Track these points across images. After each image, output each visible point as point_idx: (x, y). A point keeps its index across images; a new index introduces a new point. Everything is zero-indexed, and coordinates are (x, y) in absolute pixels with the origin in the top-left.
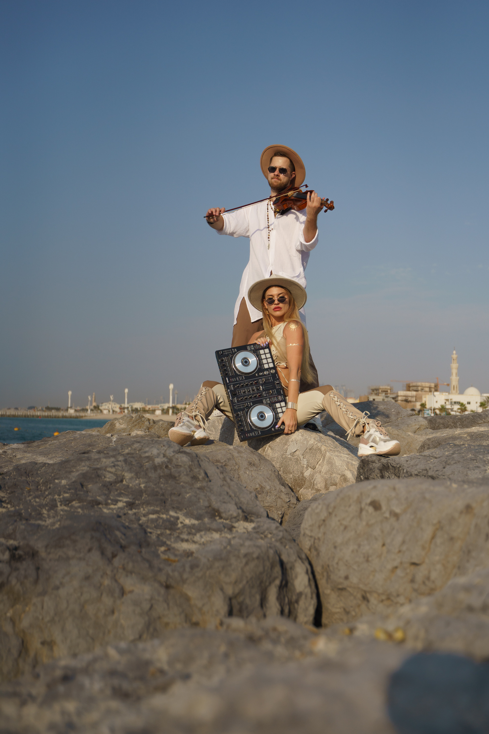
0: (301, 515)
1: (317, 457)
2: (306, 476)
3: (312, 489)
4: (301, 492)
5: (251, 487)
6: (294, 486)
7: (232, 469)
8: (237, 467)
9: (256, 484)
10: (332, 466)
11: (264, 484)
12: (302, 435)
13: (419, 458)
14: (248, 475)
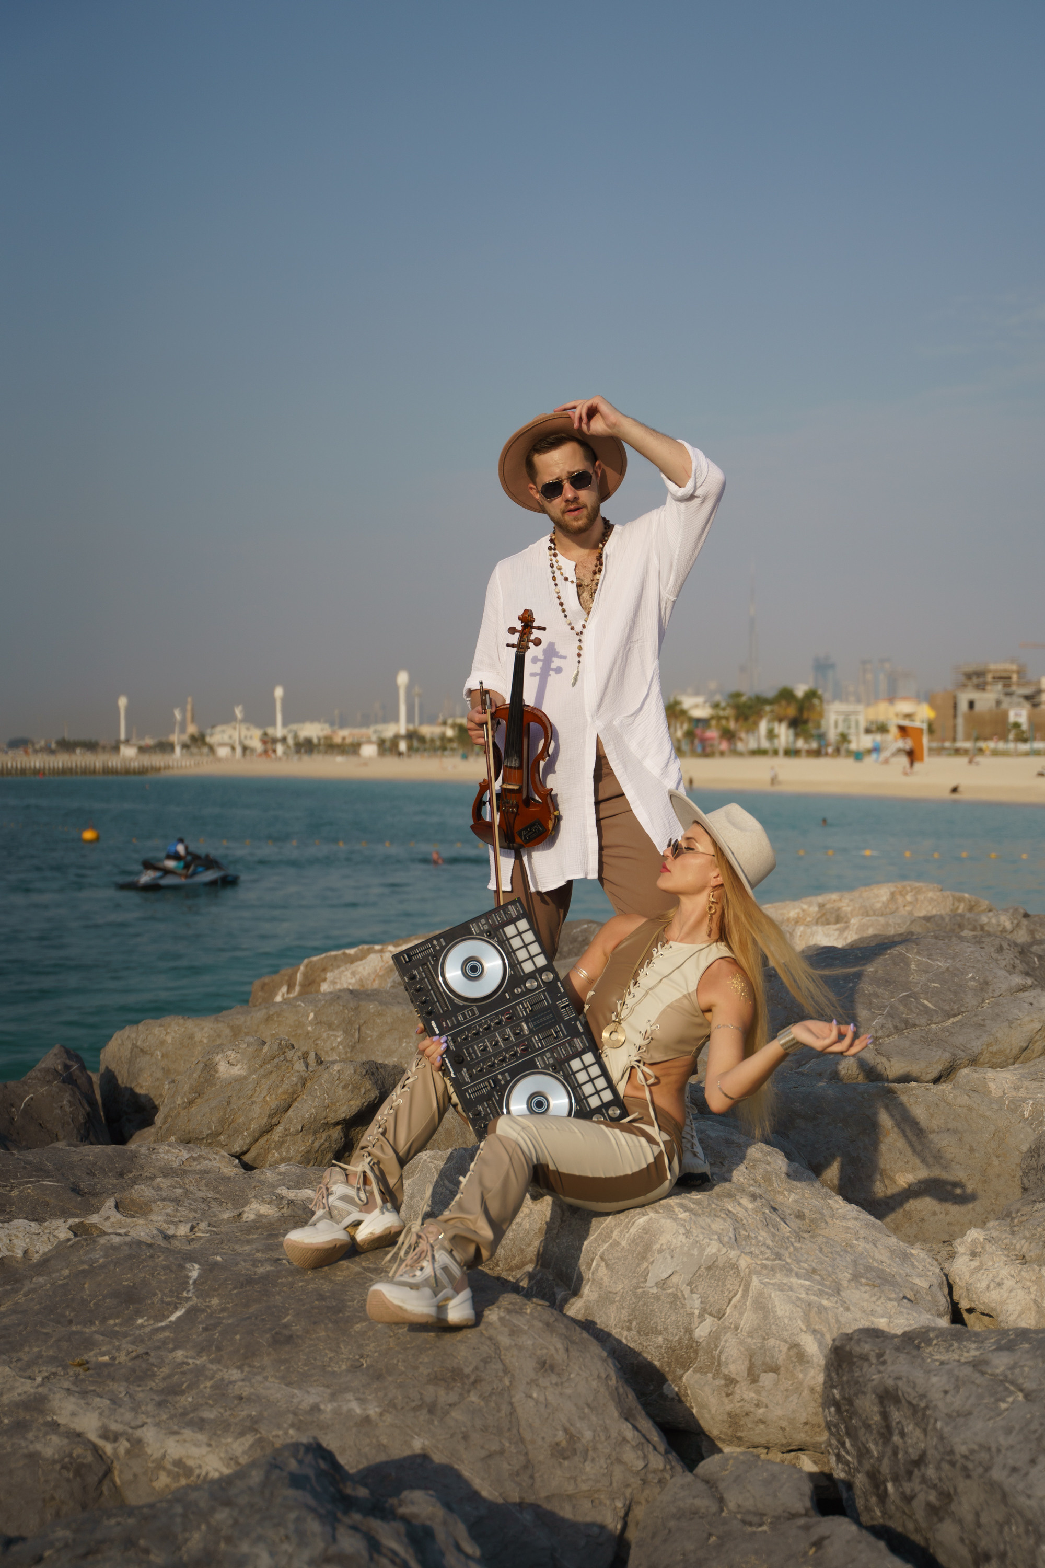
1: (728, 1286)
2: (700, 1337)
3: (714, 1375)
4: (687, 1380)
5: (543, 1438)
6: (669, 1364)
7: (493, 1389)
8: (507, 1381)
9: (557, 1430)
10: (765, 1317)
11: (578, 1425)
12: (688, 1234)
13: (978, 1386)
14: (537, 1402)
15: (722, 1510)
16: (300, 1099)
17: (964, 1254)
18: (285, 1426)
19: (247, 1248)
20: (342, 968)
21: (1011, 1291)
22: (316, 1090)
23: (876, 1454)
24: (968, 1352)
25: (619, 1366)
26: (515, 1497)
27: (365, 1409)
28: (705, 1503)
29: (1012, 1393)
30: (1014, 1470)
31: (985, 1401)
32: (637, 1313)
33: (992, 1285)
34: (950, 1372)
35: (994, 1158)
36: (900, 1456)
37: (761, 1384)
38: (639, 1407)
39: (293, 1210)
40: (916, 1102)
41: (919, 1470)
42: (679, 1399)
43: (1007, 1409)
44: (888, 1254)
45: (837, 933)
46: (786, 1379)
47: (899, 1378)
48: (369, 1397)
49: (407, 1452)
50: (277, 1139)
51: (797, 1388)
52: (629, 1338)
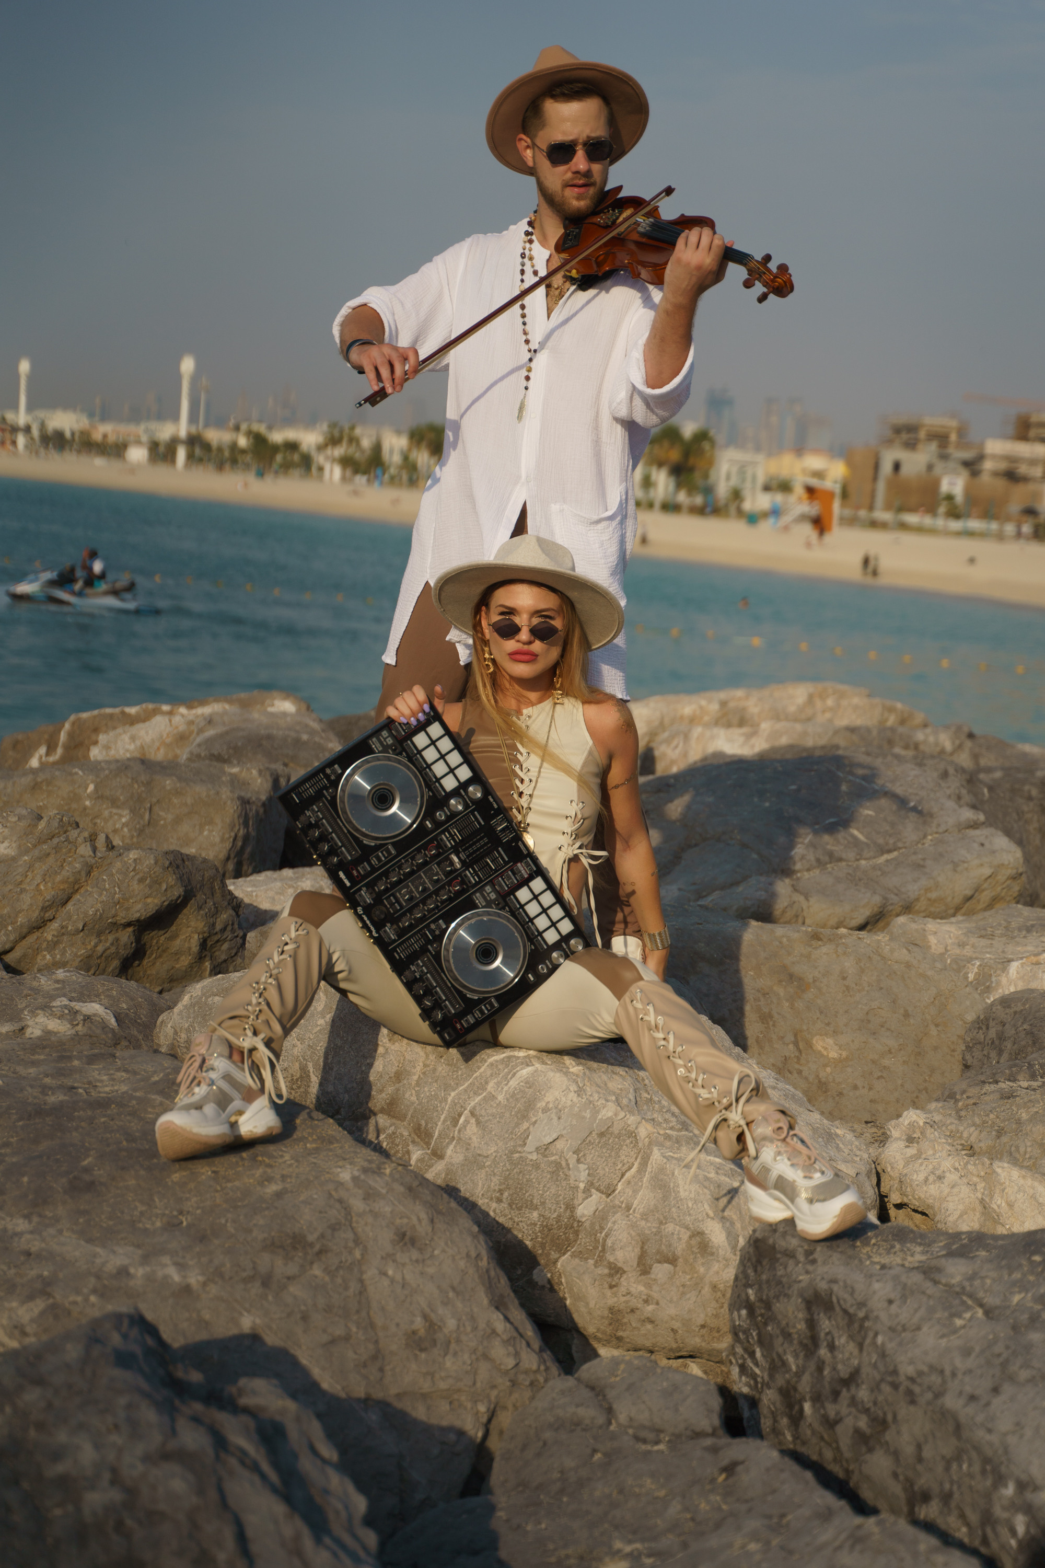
0: (545, 1444)
1: (623, 1157)
2: (583, 1215)
3: (596, 1262)
4: (562, 1266)
6: (543, 1246)
7: (341, 1262)
8: (357, 1254)
9: (414, 1315)
10: (665, 1198)
11: (440, 1312)
12: (580, 1092)
13: (929, 1297)
14: (392, 1281)
15: (610, 1423)
16: (82, 891)
17: (897, 1139)
18: (85, 1291)
19: (32, 1071)
20: (120, 730)
21: (953, 1187)
22: (104, 880)
23: (794, 1368)
24: (912, 1255)
25: (491, 1244)
26: (360, 1391)
27: (185, 1277)
28: (589, 1413)
29: (969, 1308)
30: (973, 1398)
31: (938, 1315)
32: (511, 1182)
33: (931, 1178)
34: (896, 1278)
35: (933, 1027)
36: (826, 1372)
37: (653, 1276)
38: (512, 1295)
39: (90, 1028)
40: (845, 953)
41: (848, 1390)
42: (551, 1288)
43: (964, 1327)
44: (811, 1133)
45: (742, 739)
46: (684, 1272)
47: (834, 1281)
48: (191, 1263)
49: (234, 1331)
50: (50, 938)
51: (697, 1284)
52: (498, 1211)
